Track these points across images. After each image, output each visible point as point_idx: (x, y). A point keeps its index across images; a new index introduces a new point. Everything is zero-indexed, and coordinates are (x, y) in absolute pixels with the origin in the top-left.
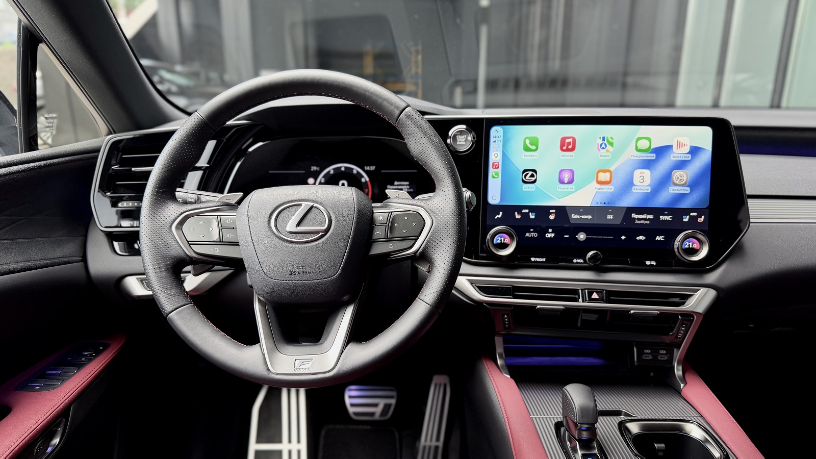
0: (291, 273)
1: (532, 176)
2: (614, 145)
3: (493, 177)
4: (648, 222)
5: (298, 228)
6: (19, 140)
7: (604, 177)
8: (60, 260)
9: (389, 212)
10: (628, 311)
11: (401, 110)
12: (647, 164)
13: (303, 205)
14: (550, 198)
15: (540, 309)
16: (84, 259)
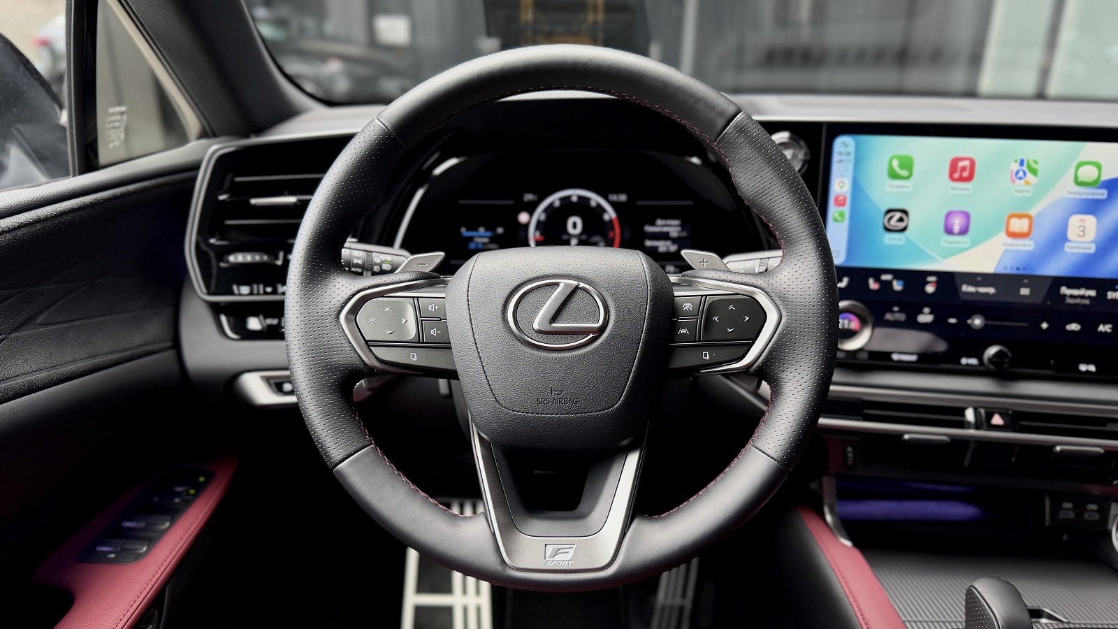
0: (540, 402)
1: (901, 220)
2: (1039, 173)
3: (836, 220)
4: (1087, 302)
5: (554, 325)
6: (70, 150)
7: (1019, 225)
8: (141, 350)
9: (702, 296)
10: (1051, 447)
11: (728, 117)
12: (1092, 207)
13: (561, 286)
14: (930, 258)
15: (910, 440)
16: (176, 345)
